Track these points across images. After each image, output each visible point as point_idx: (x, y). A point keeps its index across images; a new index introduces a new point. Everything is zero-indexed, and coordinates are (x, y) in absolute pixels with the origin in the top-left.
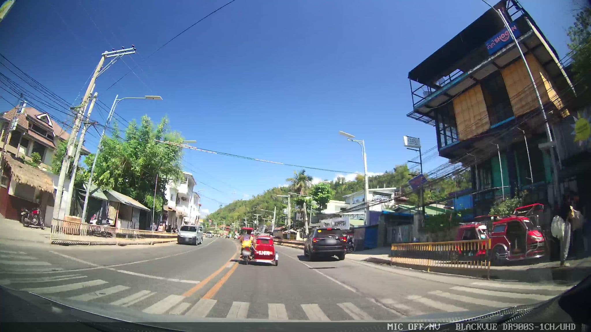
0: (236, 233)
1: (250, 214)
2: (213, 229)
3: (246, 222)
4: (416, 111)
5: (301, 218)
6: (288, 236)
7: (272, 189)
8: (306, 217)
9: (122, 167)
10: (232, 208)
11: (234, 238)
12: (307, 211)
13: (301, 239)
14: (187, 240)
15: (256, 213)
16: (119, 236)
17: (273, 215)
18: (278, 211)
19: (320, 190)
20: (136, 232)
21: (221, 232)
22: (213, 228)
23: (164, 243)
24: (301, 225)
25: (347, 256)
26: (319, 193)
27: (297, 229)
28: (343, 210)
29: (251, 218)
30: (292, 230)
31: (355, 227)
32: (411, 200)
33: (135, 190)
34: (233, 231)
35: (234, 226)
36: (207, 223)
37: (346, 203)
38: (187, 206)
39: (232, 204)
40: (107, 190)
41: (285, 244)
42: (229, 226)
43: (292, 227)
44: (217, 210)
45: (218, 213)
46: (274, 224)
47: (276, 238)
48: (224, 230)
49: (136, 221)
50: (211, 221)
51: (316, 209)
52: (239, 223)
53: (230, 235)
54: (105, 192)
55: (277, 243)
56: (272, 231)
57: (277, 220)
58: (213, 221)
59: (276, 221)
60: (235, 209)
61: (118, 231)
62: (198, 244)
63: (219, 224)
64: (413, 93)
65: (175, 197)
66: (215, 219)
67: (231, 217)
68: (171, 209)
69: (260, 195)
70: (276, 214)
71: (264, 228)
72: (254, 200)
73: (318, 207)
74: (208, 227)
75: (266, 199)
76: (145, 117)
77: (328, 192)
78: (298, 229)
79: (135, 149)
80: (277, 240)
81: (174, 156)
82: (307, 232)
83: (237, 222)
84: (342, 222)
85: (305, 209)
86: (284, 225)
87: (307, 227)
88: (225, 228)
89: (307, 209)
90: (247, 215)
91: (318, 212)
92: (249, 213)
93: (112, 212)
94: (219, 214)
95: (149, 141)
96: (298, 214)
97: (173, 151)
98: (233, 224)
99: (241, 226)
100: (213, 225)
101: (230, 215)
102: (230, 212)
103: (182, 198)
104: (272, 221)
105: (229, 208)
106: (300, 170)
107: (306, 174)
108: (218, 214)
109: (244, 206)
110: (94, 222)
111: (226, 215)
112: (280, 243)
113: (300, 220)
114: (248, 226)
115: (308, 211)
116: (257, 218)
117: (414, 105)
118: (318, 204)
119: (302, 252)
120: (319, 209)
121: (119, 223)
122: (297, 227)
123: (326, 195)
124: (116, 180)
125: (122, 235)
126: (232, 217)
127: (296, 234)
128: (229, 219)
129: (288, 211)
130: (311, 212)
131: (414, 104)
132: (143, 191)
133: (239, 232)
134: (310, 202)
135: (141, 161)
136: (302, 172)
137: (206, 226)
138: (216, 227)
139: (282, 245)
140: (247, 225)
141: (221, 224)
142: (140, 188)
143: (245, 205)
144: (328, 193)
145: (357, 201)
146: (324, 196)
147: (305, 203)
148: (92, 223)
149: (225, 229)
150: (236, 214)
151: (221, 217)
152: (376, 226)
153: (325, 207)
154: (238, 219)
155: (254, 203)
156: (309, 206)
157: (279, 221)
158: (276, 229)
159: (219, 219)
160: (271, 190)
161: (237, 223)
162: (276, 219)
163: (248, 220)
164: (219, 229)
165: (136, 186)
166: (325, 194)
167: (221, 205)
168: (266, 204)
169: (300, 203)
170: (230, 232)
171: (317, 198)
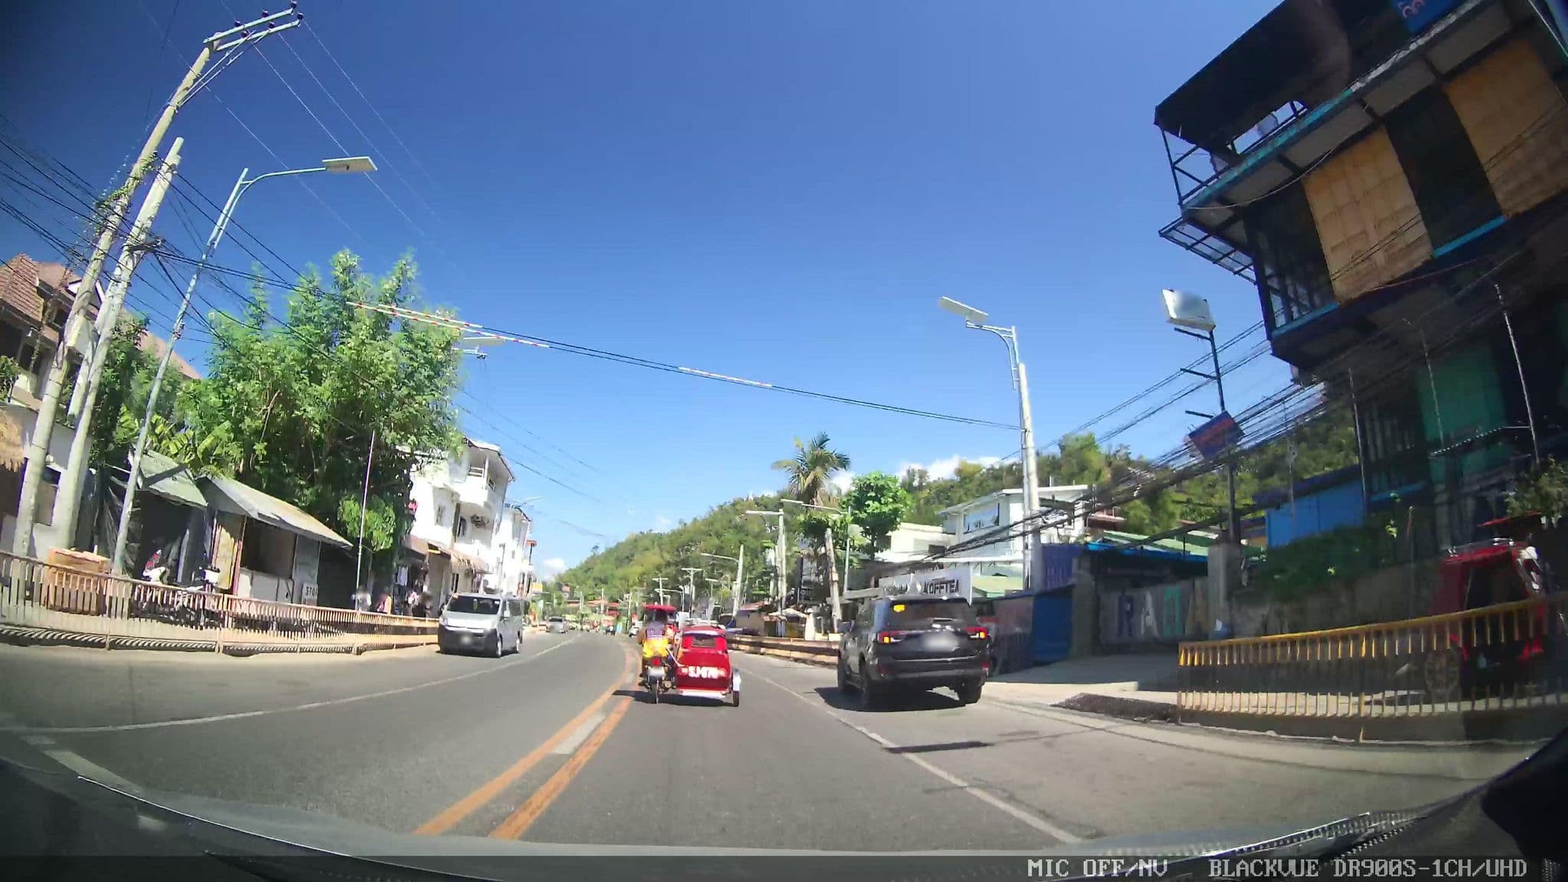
0: (635, 620)
1: (672, 570)
2: (575, 611)
3: (660, 591)
4: (1191, 217)
5: (817, 575)
6: (781, 628)
7: (732, 502)
8: (834, 569)
9: (263, 409)
10: (624, 554)
11: (628, 636)
12: (835, 553)
13: (820, 637)
14: (466, 640)
15: (687, 566)
16: (244, 622)
17: (734, 570)
18: (749, 558)
19: (874, 494)
20: (306, 614)
21: (594, 617)
22: (572, 608)
23: (400, 650)
24: (820, 593)
25: (989, 688)
26: (870, 502)
27: (806, 607)
28: (937, 550)
29: (675, 580)
30: (791, 611)
31: (989, 596)
32: (1131, 522)
33: (311, 483)
34: (626, 615)
35: (630, 601)
36: (559, 593)
37: (944, 533)
38: (487, 542)
39: (622, 543)
40: (209, 477)
41: (771, 651)
42: (617, 602)
43: (790, 602)
44: (583, 561)
45: (587, 568)
46: (738, 594)
47: (745, 633)
48: (602, 612)
49: (308, 580)
50: (567, 589)
51: (862, 548)
52: (642, 595)
53: (620, 627)
54: (203, 485)
55: (747, 648)
56: (734, 614)
57: (747, 582)
58: (572, 589)
59: (744, 586)
60: (633, 555)
61: (241, 609)
62: (505, 653)
63: (590, 597)
64: (1174, 167)
65: (449, 516)
66: (578, 584)
67: (621, 579)
68: (436, 548)
69: (698, 518)
70: (744, 566)
71: (712, 607)
72: (684, 531)
73: (868, 540)
74: (559, 604)
75: (718, 526)
76: (345, 257)
77: (895, 499)
78: (811, 606)
79: (310, 352)
80: (750, 640)
81: (429, 377)
82: (837, 614)
83: (636, 591)
84: (946, 583)
85: (832, 546)
86: (768, 596)
87: (835, 600)
88: (605, 607)
89: (835, 547)
90: (664, 571)
91: (866, 556)
92: (668, 564)
93: (226, 546)
94: (589, 569)
95: (354, 327)
96: (807, 564)
97: (429, 362)
98: (626, 596)
99: (649, 600)
100: (573, 599)
101: (620, 573)
102: (621, 566)
103: (472, 518)
104: (734, 587)
105: (615, 555)
106: (814, 435)
107: (829, 448)
108: (586, 572)
109: (657, 549)
110: (154, 574)
111: (610, 572)
112: (757, 647)
113: (813, 578)
114: (665, 602)
115: (840, 552)
116: (692, 578)
117: (1181, 199)
118: (866, 532)
119: (830, 677)
120: (870, 550)
121: (244, 580)
122: (807, 602)
123: (890, 507)
124: (248, 450)
125: (256, 621)
126: (625, 579)
127: (804, 621)
128: (617, 583)
129: (777, 556)
130: (848, 554)
131: (1183, 195)
132: (335, 489)
133: (642, 619)
134: (844, 526)
135: (325, 390)
136: (818, 442)
137: (555, 601)
138: (581, 605)
139: (762, 654)
140: (665, 599)
141: (595, 596)
142: (327, 479)
143: (660, 546)
144: (895, 501)
145: (978, 525)
146: (885, 509)
147: (829, 531)
148: (148, 578)
149: (605, 611)
150: (634, 571)
151: (595, 579)
152: (1066, 592)
153: (886, 543)
154: (641, 582)
155: (684, 539)
156: (840, 541)
157: (750, 587)
158: (743, 608)
159: (591, 582)
160: (728, 504)
161: (638, 593)
162: (743, 581)
163: (667, 585)
164: (589, 611)
165: (316, 470)
166: (886, 504)
167: (597, 547)
168: (716, 541)
169: (815, 530)
170: (618, 618)
171: (863, 515)
